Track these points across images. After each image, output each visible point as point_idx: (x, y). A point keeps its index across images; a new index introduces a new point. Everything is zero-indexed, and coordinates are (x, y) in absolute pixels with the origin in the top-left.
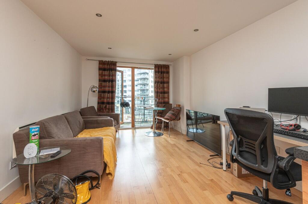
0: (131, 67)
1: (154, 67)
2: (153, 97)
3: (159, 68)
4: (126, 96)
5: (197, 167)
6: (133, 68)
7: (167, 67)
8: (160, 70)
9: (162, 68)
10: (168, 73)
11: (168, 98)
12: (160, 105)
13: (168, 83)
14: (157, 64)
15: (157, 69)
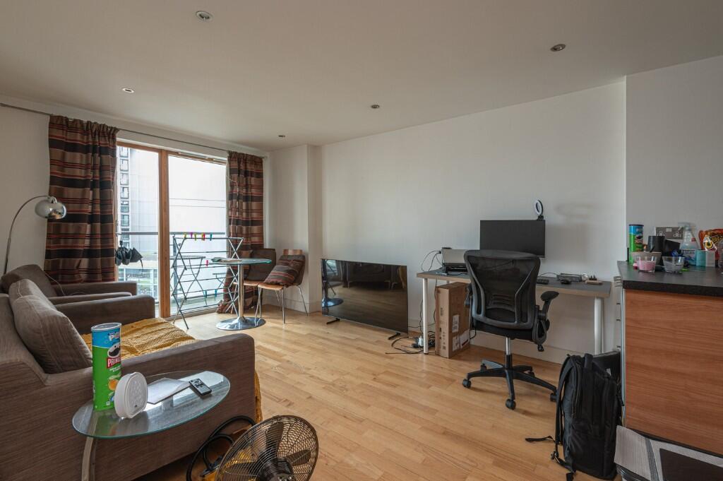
0: (160, 151)
1: (226, 159)
2: (224, 233)
3: (239, 163)
4: (128, 230)
5: (387, 360)
6: (164, 153)
7: (258, 161)
8: (242, 167)
9: (246, 163)
10: (260, 175)
11: (261, 235)
12: (244, 252)
13: (260, 199)
14: (236, 153)
15: (235, 165)
